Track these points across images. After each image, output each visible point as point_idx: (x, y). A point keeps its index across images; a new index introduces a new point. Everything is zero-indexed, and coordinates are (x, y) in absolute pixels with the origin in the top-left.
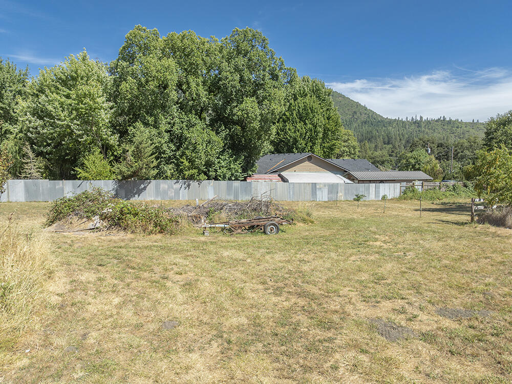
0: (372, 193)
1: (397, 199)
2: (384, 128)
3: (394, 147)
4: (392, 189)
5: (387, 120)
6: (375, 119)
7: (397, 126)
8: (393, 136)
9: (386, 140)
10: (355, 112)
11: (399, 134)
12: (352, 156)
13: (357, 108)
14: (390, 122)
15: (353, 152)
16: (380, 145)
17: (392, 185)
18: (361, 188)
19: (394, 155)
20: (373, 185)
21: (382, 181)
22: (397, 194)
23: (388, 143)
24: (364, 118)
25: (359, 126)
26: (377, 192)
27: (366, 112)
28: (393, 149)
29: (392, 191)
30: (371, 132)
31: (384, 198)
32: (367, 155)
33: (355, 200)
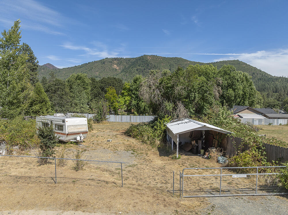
0: (275, 122)
1: (285, 125)
2: (273, 83)
3: (280, 95)
4: (284, 121)
5: (275, 77)
6: (266, 77)
7: (281, 81)
8: (279, 88)
9: (275, 90)
10: (254, 73)
11: (283, 86)
12: (260, 104)
13: (255, 70)
14: (277, 79)
15: (260, 102)
16: (271, 93)
17: (284, 120)
18: (271, 121)
19: (280, 100)
20: (276, 120)
21: (279, 118)
22: (286, 123)
23: (276, 92)
24: (259, 76)
25: (256, 81)
26: (277, 122)
27: (260, 73)
28: (280, 96)
29: (284, 122)
30: (264, 85)
31: (280, 124)
32: (265, 102)
33: (268, 125)
